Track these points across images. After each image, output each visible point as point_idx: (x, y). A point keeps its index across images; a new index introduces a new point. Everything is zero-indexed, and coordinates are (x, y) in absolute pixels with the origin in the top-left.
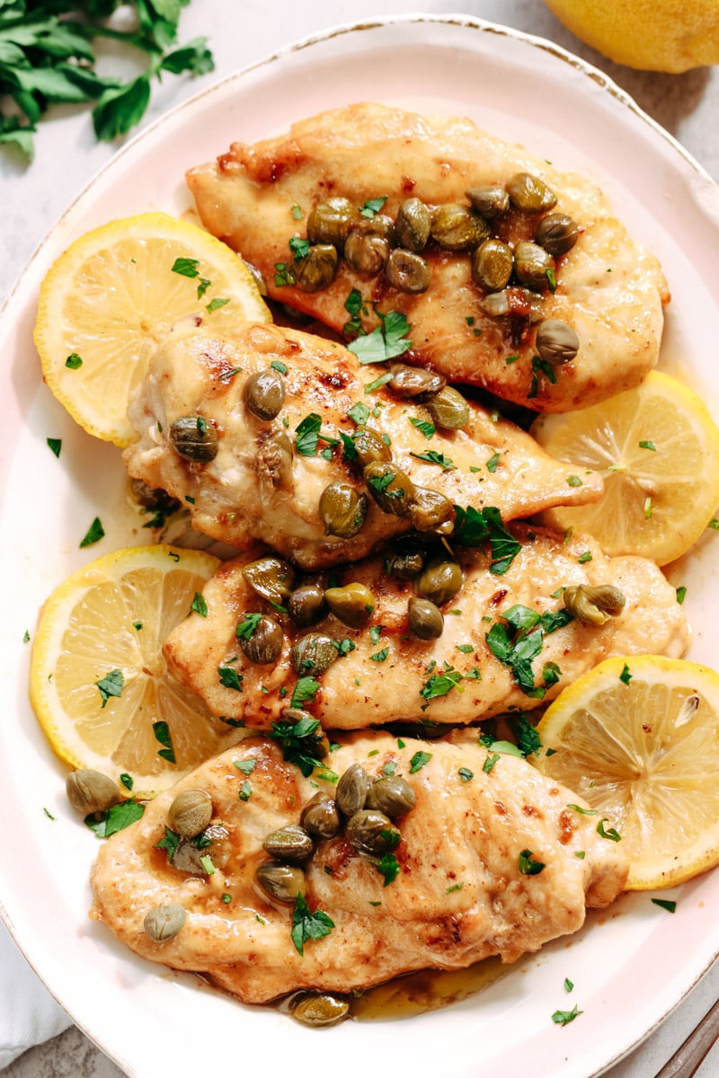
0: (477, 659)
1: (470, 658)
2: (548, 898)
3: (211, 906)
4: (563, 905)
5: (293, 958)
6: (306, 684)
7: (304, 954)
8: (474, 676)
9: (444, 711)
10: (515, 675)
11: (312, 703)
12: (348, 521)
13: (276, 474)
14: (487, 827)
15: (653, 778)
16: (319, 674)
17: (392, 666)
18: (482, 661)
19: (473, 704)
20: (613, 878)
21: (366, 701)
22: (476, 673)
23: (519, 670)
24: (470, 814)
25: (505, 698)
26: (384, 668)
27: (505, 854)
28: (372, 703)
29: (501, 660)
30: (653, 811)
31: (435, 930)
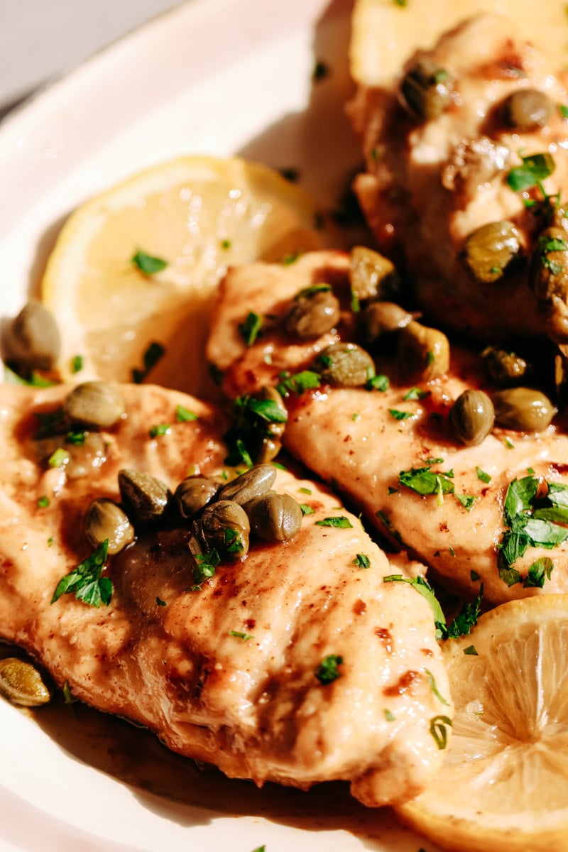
0: (484, 492)
1: (479, 486)
2: (316, 715)
3: (23, 497)
4: (321, 731)
5: (42, 599)
6: (309, 378)
7: (56, 604)
8: (465, 502)
9: (407, 511)
10: (505, 540)
11: (297, 400)
12: (486, 259)
13: (465, 172)
14: (329, 611)
15: (539, 746)
16: (330, 382)
17: (401, 431)
18: (487, 498)
19: (439, 526)
20: (400, 777)
21: (346, 440)
22: (470, 501)
23: (512, 538)
24: (327, 589)
25: (476, 553)
26: (392, 428)
27: (320, 645)
28: (349, 447)
29: (506, 515)
30: (507, 774)
31: (185, 666)
